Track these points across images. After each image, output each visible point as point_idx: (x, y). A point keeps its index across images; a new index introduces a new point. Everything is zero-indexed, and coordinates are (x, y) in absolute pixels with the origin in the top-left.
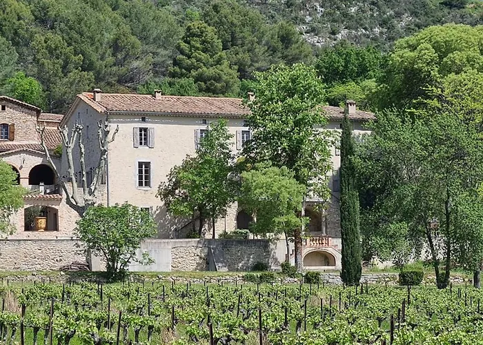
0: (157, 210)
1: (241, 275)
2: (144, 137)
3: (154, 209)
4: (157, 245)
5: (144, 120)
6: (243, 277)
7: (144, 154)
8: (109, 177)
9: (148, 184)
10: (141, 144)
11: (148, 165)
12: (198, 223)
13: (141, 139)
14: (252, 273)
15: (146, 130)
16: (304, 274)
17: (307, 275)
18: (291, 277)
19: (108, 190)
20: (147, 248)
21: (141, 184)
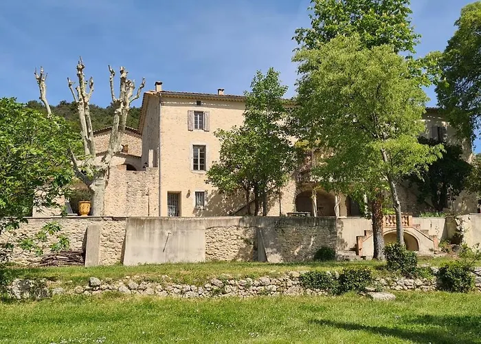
0: (212, 194)
1: (296, 274)
2: (200, 121)
3: (209, 193)
4: (185, 225)
5: (199, 104)
6: (301, 278)
7: (199, 137)
8: (161, 159)
9: (203, 168)
10: (196, 127)
11: (203, 148)
12: (254, 206)
13: (196, 122)
14: (319, 269)
15: (201, 113)
16: (436, 269)
17: (443, 271)
18: (408, 277)
19: (159, 174)
20: (171, 229)
21: (195, 167)
